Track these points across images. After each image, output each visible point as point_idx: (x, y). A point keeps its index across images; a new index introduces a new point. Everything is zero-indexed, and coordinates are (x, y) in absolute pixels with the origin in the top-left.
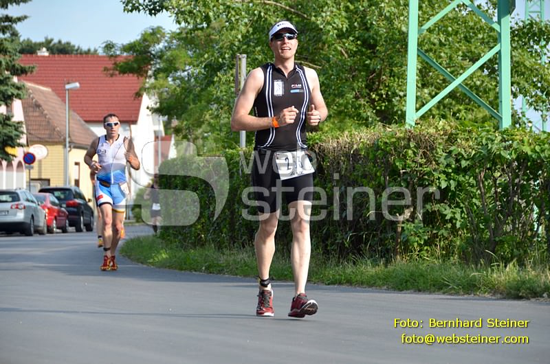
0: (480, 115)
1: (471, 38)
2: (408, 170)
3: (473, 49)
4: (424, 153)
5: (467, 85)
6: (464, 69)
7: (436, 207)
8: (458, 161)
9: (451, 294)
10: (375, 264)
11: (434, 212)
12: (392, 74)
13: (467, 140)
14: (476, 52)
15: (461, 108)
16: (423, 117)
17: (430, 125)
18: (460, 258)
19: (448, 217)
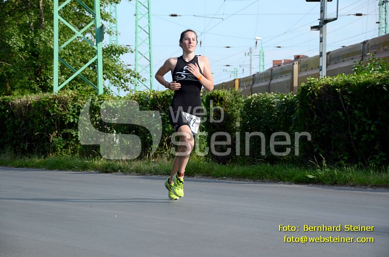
0: (89, 88)
1: (84, 52)
2: (55, 114)
3: (85, 58)
4: (62, 105)
5: (82, 74)
6: (81, 67)
7: (69, 131)
8: (78, 109)
9: (76, 171)
10: (39, 157)
11: (67, 133)
12: (46, 69)
13: (82, 100)
14: (86, 59)
15: (80, 85)
16: (62, 89)
17: (65, 93)
18: (80, 154)
19: (74, 136)
